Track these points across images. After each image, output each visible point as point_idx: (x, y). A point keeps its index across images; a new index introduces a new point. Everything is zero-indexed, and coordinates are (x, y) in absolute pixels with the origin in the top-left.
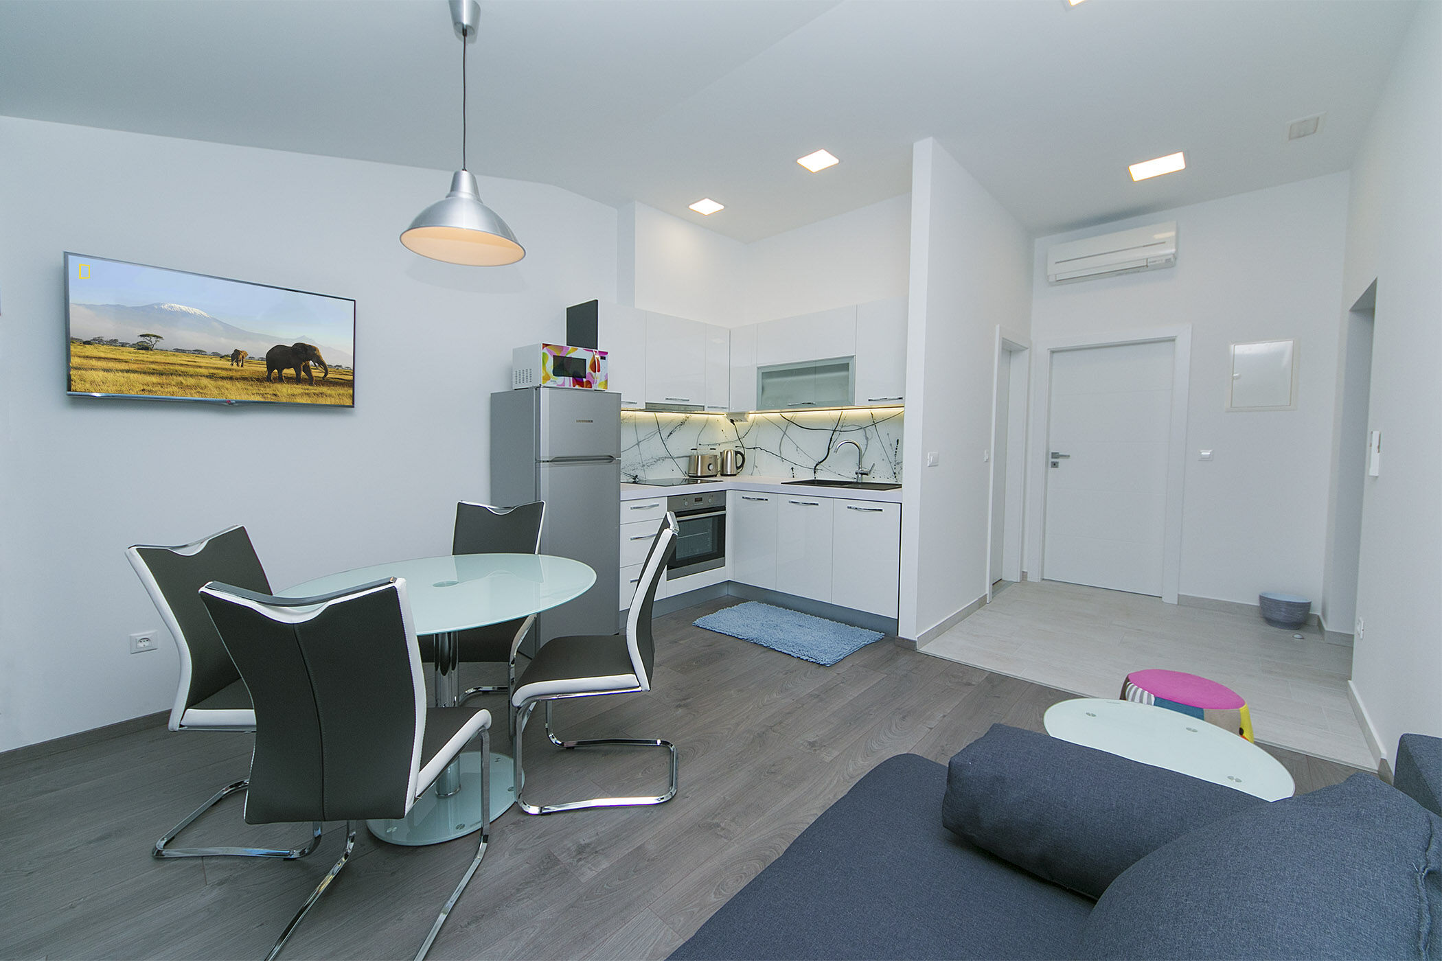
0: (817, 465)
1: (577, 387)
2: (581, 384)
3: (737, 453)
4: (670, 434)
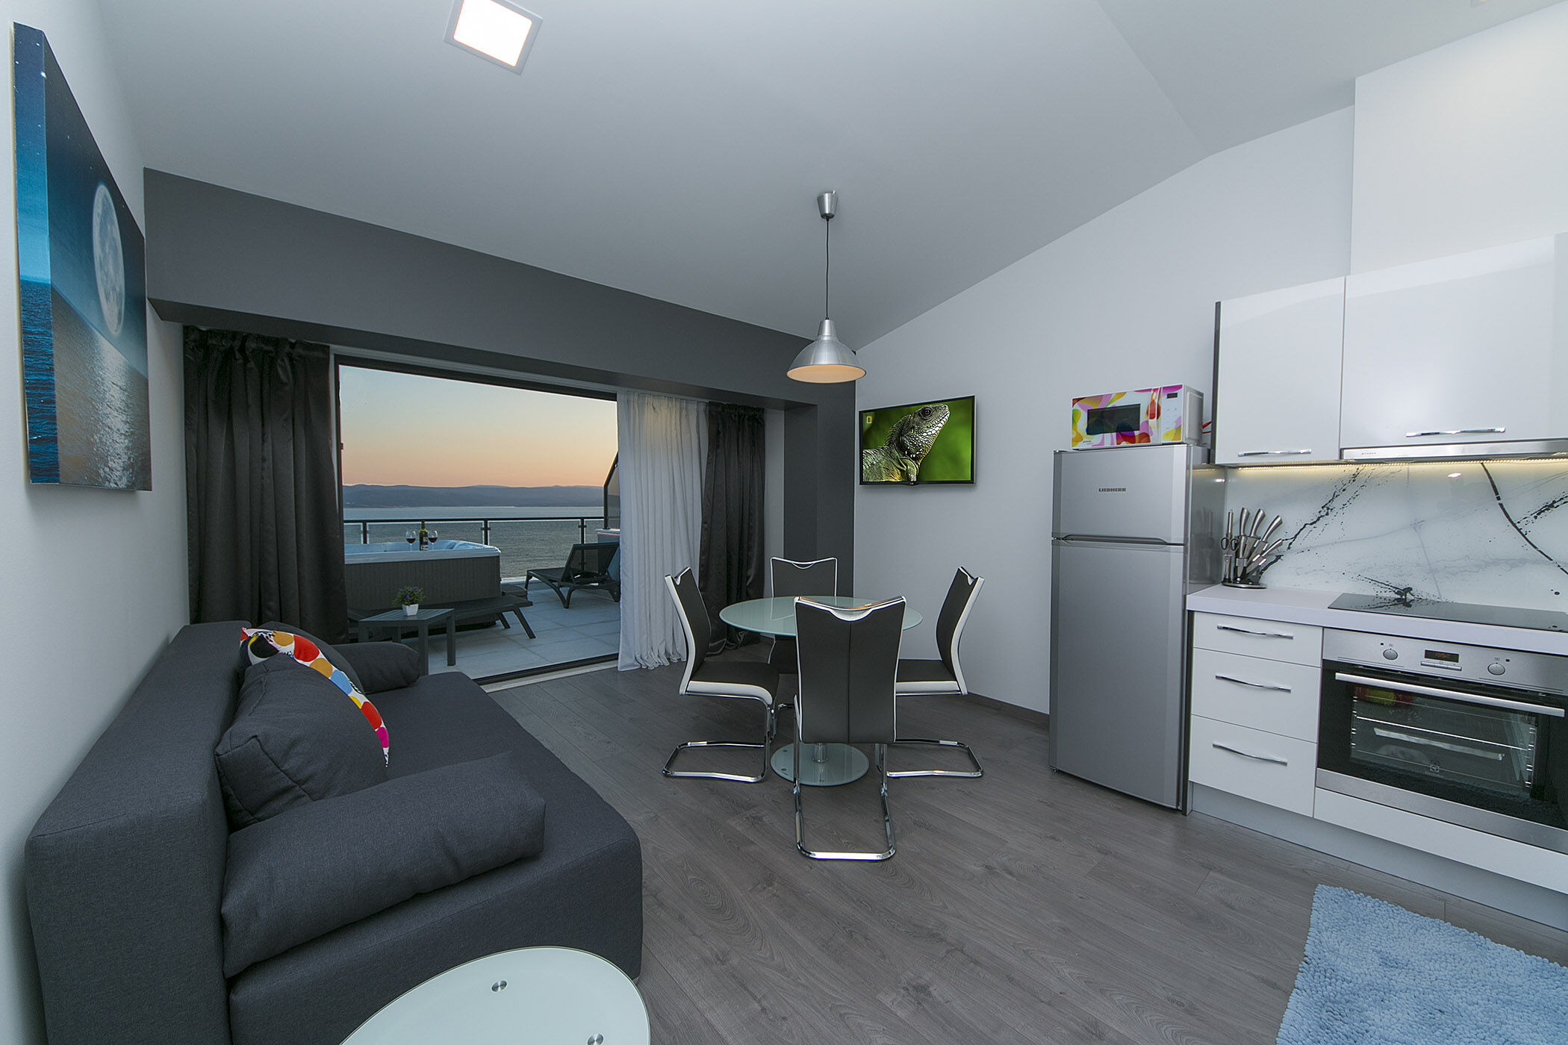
1: (1124, 444)
2: (1131, 439)
4: (1548, 509)
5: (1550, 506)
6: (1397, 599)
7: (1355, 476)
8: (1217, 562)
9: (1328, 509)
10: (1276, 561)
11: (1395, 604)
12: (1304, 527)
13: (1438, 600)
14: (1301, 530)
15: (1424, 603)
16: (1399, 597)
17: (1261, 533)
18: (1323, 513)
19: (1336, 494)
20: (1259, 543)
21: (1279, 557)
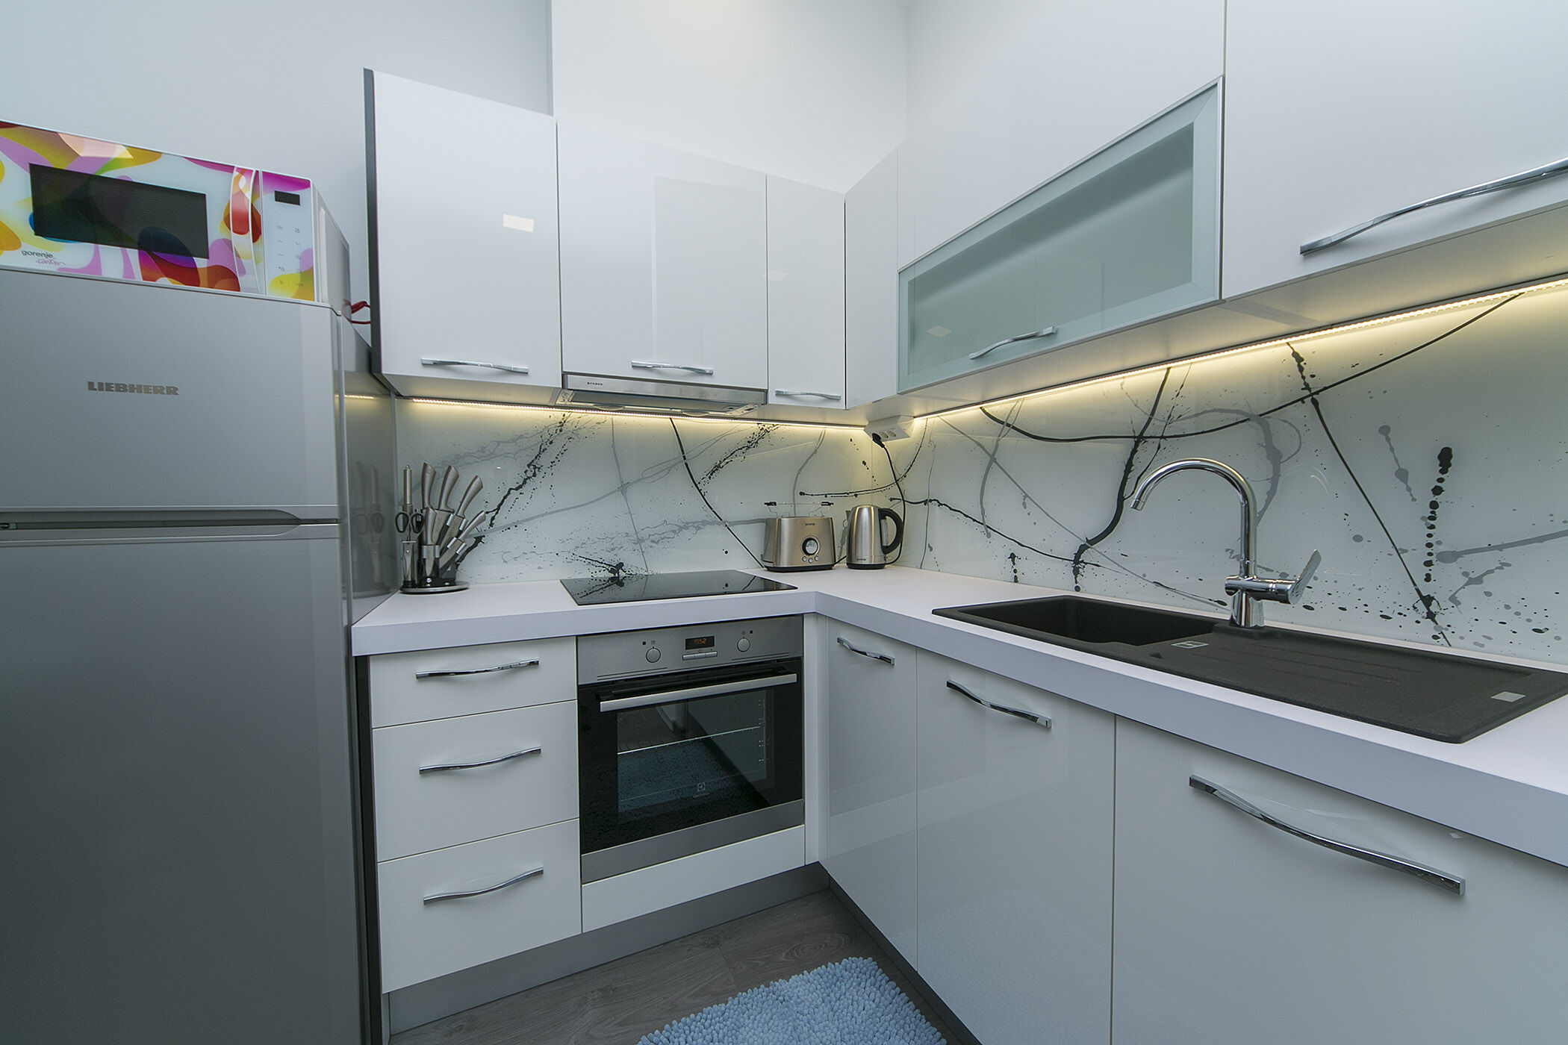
0: (1083, 549)
1: (163, 281)
2: (185, 273)
3: (883, 514)
4: (717, 470)
5: (718, 467)
6: (611, 579)
7: (562, 424)
8: (392, 557)
9: (535, 467)
10: (475, 545)
11: (610, 585)
12: (509, 493)
13: (646, 573)
14: (505, 497)
15: (635, 579)
16: (613, 575)
17: (454, 505)
18: (530, 474)
19: (543, 447)
20: (453, 518)
21: (479, 539)
